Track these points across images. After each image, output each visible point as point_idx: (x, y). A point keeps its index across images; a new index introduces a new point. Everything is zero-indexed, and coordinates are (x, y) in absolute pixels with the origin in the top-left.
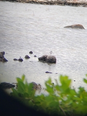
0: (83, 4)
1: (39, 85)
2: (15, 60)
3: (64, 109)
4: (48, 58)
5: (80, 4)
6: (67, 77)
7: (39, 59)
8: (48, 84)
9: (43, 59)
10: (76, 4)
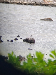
0: (52, 5)
1: (24, 57)
2: (8, 41)
3: (38, 72)
4: (29, 40)
5: (50, 5)
6: (41, 53)
7: (24, 40)
8: (29, 57)
9: (26, 41)
10: (47, 5)
